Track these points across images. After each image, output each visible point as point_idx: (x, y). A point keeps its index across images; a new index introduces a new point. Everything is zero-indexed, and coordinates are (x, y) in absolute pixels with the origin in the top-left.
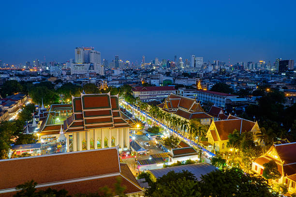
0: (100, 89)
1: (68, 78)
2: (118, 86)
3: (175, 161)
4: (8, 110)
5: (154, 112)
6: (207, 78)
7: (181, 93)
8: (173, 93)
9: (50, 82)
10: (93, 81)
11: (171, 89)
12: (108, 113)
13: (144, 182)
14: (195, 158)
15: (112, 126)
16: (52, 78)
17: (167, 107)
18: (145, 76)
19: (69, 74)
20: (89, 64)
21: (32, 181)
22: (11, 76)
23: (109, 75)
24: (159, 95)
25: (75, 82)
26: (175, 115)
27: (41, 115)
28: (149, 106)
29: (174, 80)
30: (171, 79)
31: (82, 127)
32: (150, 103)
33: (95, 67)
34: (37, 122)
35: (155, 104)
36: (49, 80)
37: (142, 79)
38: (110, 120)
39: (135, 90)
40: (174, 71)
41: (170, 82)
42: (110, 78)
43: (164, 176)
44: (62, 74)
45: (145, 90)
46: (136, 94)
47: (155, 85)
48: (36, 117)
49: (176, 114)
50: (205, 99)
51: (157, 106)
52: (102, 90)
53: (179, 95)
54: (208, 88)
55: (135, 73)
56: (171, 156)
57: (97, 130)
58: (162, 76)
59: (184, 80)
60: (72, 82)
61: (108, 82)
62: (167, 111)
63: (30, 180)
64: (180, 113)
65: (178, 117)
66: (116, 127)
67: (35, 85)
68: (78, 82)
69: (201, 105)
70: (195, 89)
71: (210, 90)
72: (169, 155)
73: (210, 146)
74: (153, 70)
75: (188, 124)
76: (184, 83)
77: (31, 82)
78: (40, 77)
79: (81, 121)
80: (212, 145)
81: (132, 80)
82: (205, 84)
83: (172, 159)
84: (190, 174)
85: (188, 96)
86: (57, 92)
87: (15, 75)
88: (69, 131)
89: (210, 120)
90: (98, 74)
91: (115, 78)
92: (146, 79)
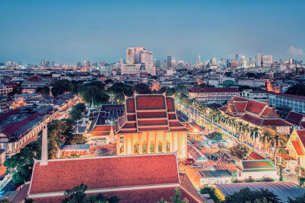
0: (152, 90)
1: (118, 78)
2: (171, 87)
3: (245, 176)
4: (59, 108)
5: (214, 116)
6: (278, 79)
7: (246, 95)
8: (237, 95)
9: (101, 82)
10: (145, 81)
11: (234, 90)
12: (163, 115)
13: (208, 198)
15: (167, 128)
16: (103, 78)
17: (230, 110)
18: (201, 77)
19: (119, 74)
20: (140, 64)
21: (82, 185)
22: (62, 75)
23: (161, 75)
25: (126, 82)
26: (241, 120)
27: (91, 115)
28: (209, 109)
29: (237, 81)
30: (233, 79)
31: (134, 129)
32: (210, 106)
33: (147, 67)
34: (87, 122)
35: (215, 107)
36: (99, 79)
37: (198, 80)
38: (165, 123)
39: (190, 91)
40: (236, 71)
41: (231, 83)
42: (162, 79)
44: (112, 74)
45: (202, 91)
46: (192, 95)
47: (213, 86)
48: (86, 117)
49: (242, 118)
50: (279, 103)
51: (218, 109)
52: (155, 90)
53: (244, 97)
54: (281, 90)
55: (190, 73)
56: (241, 170)
57: (152, 133)
58: (221, 76)
59: (250, 81)
60: (123, 82)
61: (160, 82)
62: (232, 115)
63: (80, 184)
64: (247, 118)
65: (245, 122)
66: (172, 130)
67: (86, 84)
68: (129, 82)
69: (275, 109)
70: (264, 91)
71: (285, 93)
72: (237, 167)
73: (293, 161)
74: (211, 70)
75: (260, 131)
76: (249, 84)
77: (81, 82)
78: (90, 77)
79: (134, 122)
80: (295, 160)
81: (187, 80)
82: (278, 85)
83: (242, 173)
85: (255, 98)
86: (107, 91)
87: (67, 75)
88: (120, 132)
89: (289, 128)
90: (149, 75)
91: (168, 78)
92: (203, 79)
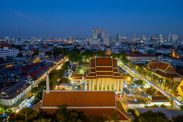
0: (106, 54)
1: (88, 47)
2: (117, 53)
3: (152, 104)
4: (56, 64)
5: (140, 70)
6: (180, 49)
7: (159, 59)
8: (154, 58)
9: (78, 49)
10: (103, 49)
11: (153, 56)
12: (111, 69)
13: (131, 115)
14: (168, 104)
15: (112, 77)
16: (79, 47)
17: (149, 68)
18: (135, 47)
19: (89, 45)
20: (101, 39)
21: (66, 104)
22: (59, 45)
23: (112, 46)
24: (144, 59)
25: (92, 49)
26: (155, 74)
27: (73, 68)
28: (137, 66)
29: (155, 50)
30: (153, 49)
31: (95, 77)
32: (137, 65)
33: (104, 41)
34: (70, 72)
35: (141, 65)
36: (78, 48)
37: (133, 49)
38: (111, 73)
39: (128, 56)
40: (156, 44)
41: (152, 51)
42: (113, 48)
43: (145, 113)
44: (85, 45)
45: (134, 56)
46: (129, 58)
47: (141, 53)
48: (70, 69)
49: (155, 72)
50: (178, 64)
51: (142, 66)
52: (108, 54)
53: (158, 60)
54: (180, 56)
55: (129, 44)
56: (151, 101)
57: (103, 79)
58: (146, 47)
59: (163, 50)
60: (90, 49)
61: (111, 50)
62: (149, 70)
64: (158, 72)
65: (157, 75)
66: (115, 78)
67: (71, 50)
68: (94, 49)
69: (175, 68)
70: (170, 56)
71: (182, 58)
72: (149, 99)
73: (180, 97)
74: (141, 43)
75: (164, 80)
76: (162, 52)
77: (68, 49)
78: (73, 46)
79: (94, 73)
80: (181, 96)
81: (127, 49)
82: (178, 53)
83: (151, 102)
84: (163, 114)
85: (164, 61)
86: (81, 55)
87: (61, 45)
88: (87, 78)
89: (180, 79)
90: (105, 45)
91: (116, 48)
92: (136, 49)
